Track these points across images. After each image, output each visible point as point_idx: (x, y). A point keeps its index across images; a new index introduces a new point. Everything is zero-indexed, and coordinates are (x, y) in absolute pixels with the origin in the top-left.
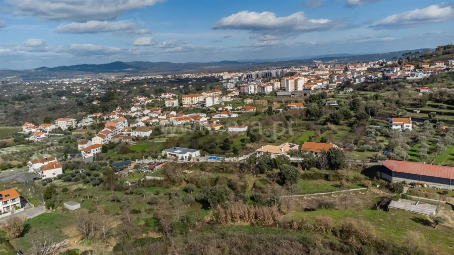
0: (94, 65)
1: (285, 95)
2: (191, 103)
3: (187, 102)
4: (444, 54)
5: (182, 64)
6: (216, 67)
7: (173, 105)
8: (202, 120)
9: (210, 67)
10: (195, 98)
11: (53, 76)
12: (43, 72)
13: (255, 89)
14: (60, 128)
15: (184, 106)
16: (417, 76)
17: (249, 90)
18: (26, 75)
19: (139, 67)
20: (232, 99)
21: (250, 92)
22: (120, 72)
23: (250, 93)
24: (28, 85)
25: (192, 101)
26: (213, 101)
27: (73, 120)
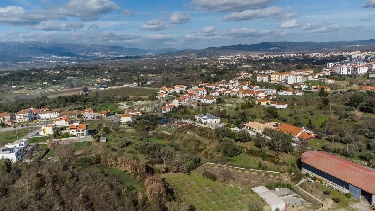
0: (246, 45)
2: (278, 80)
3: (275, 78)
5: (324, 43)
6: (362, 45)
7: (263, 80)
9: (354, 45)
10: (283, 75)
11: (217, 54)
12: (210, 51)
13: (349, 70)
14: (175, 92)
15: (272, 82)
18: (200, 53)
19: (282, 46)
20: (319, 79)
22: (266, 50)
23: (341, 74)
24: (197, 60)
25: (279, 78)
26: (297, 79)
27: (185, 87)
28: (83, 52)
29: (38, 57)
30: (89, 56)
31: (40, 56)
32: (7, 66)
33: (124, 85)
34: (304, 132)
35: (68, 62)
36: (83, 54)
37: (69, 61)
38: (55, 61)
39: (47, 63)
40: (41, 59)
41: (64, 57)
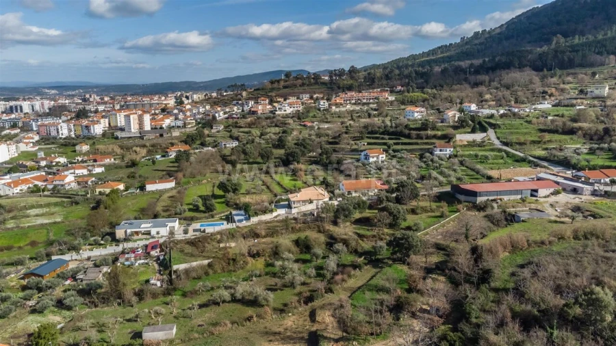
1: (130, 137)
4: (285, 87)
8: (67, 180)
13: (70, 130)
16: (285, 111)
17: (60, 132)
21: (62, 134)
23: (62, 137)
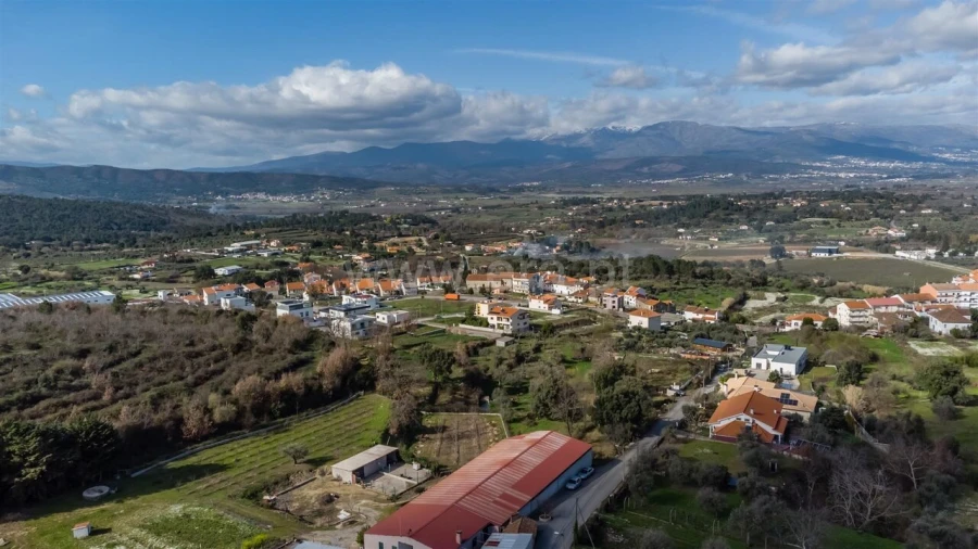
28: (950, 148)
29: (815, 162)
30: (967, 160)
31: (819, 162)
32: (741, 183)
33: (898, 253)
34: (743, 420)
35: (888, 178)
36: (947, 156)
37: (893, 174)
38: (852, 175)
39: (829, 178)
40: (820, 168)
41: (884, 164)
